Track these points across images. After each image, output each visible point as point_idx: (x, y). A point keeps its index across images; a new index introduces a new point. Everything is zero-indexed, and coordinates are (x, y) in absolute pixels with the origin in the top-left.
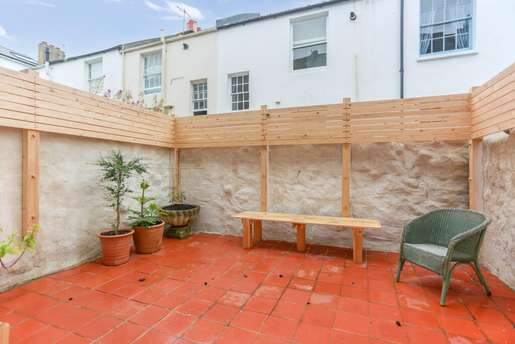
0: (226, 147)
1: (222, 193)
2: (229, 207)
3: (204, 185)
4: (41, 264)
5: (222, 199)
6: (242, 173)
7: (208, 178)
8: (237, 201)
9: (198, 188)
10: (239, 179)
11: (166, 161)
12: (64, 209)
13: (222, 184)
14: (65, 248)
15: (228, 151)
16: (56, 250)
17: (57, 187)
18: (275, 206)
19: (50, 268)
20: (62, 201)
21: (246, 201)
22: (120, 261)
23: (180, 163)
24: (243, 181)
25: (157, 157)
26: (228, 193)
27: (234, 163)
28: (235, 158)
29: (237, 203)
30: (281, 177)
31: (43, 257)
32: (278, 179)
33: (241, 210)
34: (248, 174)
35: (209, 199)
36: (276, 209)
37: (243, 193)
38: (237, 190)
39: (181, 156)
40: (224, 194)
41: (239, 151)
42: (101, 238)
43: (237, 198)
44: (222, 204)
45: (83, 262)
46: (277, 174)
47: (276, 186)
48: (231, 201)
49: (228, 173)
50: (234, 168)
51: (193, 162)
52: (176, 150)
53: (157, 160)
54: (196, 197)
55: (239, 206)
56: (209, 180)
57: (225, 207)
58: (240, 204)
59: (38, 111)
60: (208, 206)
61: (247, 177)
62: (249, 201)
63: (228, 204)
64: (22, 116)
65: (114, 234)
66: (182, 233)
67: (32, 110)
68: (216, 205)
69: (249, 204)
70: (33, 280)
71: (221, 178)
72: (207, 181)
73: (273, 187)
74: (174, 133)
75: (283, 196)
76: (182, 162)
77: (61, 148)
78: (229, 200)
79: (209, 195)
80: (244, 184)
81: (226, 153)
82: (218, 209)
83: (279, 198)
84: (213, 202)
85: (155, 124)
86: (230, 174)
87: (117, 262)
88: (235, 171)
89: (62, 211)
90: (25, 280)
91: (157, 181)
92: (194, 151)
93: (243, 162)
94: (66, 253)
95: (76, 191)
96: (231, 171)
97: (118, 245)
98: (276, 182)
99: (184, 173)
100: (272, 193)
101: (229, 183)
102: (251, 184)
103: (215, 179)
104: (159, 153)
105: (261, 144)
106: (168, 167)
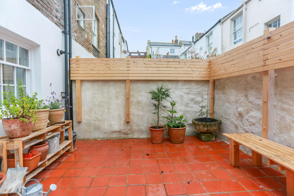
0: (240, 76)
1: (237, 115)
2: (241, 126)
3: (226, 106)
4: (133, 133)
5: (237, 119)
6: (251, 99)
7: (229, 101)
8: (247, 122)
9: (223, 108)
10: (250, 104)
11: (204, 89)
12: (141, 112)
13: (237, 107)
14: (141, 129)
15: (241, 79)
16: (138, 129)
17: (139, 103)
18: (282, 135)
19: (136, 136)
20: (141, 109)
21: (254, 124)
22: (155, 142)
23: (215, 90)
24: (252, 106)
25: (197, 86)
26: (241, 115)
27: (246, 90)
28: (246, 85)
29: (247, 124)
30: (289, 104)
31: (133, 130)
32: (285, 106)
33: (250, 131)
34: (257, 99)
35: (229, 117)
36: (282, 139)
37: (251, 116)
38: (248, 113)
39: (215, 85)
40: (238, 115)
41: (249, 78)
42: (150, 129)
43: (247, 120)
44: (236, 123)
45: (149, 138)
46: (284, 100)
47: (283, 114)
48: (243, 122)
49: (241, 98)
50: (245, 94)
51: (221, 89)
52: (211, 81)
53: (196, 89)
54: (222, 114)
55: (249, 127)
56: (229, 102)
57: (239, 126)
58: (250, 125)
59: (129, 72)
60: (228, 123)
61: (256, 102)
62: (257, 125)
63: (240, 124)
64: (123, 75)
65: (156, 128)
66: (203, 137)
67: (127, 72)
68: (232, 123)
69: (256, 127)
70: (130, 138)
71: (237, 102)
72: (228, 104)
73: (279, 115)
74: (209, 70)
75: (290, 125)
76: (216, 89)
77: (140, 86)
78: (241, 121)
79: (229, 114)
80: (253, 108)
81: (239, 81)
82: (234, 126)
83: (286, 127)
84: (231, 120)
85: (192, 66)
86: (243, 99)
87: (154, 142)
88: (246, 96)
89: (141, 113)
90: (128, 138)
91: (197, 102)
92: (222, 81)
93: (252, 88)
94: (142, 132)
95: (147, 105)
96: (243, 96)
97: (154, 134)
98: (283, 109)
99: (217, 96)
100: (278, 120)
101: (242, 106)
102: (259, 109)
103: (233, 102)
104: (198, 84)
105: (261, 69)
106: (207, 93)
